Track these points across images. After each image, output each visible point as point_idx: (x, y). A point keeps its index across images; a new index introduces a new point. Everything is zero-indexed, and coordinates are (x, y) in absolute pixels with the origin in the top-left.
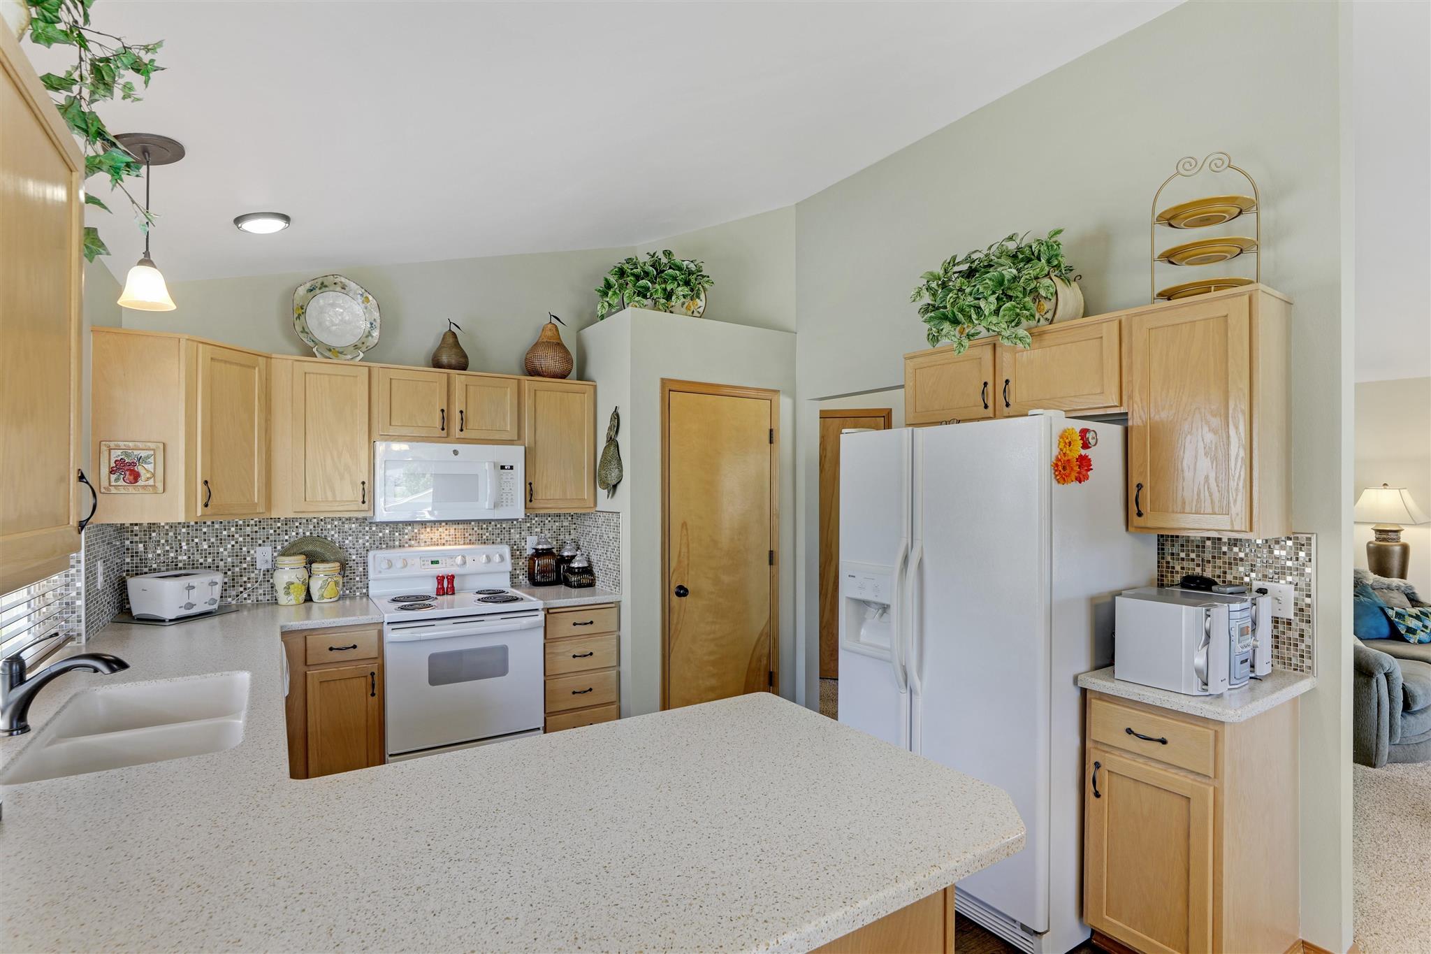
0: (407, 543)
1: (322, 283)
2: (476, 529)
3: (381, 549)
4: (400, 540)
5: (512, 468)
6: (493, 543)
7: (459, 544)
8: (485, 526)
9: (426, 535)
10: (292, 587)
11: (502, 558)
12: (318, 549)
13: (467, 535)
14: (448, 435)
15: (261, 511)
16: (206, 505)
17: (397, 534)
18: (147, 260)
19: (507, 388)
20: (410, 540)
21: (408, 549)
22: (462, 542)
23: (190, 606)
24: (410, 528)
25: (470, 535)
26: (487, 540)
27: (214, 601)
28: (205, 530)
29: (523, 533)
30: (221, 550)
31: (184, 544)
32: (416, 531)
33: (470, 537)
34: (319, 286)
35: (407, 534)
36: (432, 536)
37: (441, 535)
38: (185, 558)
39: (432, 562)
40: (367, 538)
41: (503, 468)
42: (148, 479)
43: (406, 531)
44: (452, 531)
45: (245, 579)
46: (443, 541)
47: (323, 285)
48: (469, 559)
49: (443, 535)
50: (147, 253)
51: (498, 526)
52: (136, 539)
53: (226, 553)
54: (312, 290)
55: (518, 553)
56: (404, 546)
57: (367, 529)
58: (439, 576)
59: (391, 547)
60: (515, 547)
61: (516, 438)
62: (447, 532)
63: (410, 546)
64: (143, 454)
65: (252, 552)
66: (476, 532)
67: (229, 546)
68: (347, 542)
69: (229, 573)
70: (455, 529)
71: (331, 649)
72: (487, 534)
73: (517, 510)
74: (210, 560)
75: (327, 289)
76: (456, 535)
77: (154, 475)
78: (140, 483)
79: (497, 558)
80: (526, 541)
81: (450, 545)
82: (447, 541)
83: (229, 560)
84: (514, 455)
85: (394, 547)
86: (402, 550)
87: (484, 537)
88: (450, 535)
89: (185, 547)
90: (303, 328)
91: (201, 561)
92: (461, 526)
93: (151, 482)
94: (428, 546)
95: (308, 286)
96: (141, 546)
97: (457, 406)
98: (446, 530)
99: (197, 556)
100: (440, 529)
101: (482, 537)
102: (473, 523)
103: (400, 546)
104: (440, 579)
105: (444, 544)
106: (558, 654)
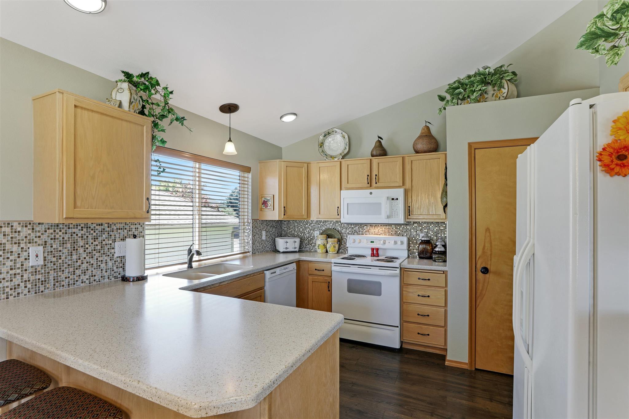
0: (365, 233)
1: (328, 132)
2: (394, 229)
3: (355, 235)
4: (362, 232)
5: (397, 199)
6: (402, 236)
7: (386, 235)
8: (398, 227)
9: (373, 230)
10: (320, 246)
11: (402, 243)
12: (332, 233)
13: (390, 231)
14: (371, 186)
15: (305, 218)
16: (284, 215)
17: (361, 229)
18: (230, 140)
19: (397, 162)
20: (366, 232)
21: (364, 236)
22: (388, 234)
23: (287, 248)
24: (366, 227)
25: (391, 231)
26: (400, 234)
27: (295, 248)
28: (301, 224)
29: (418, 232)
30: (306, 231)
31: (296, 229)
32: (368, 228)
33: (392, 232)
34: (327, 134)
35: (365, 229)
36: (375, 230)
37: (378, 231)
38: (296, 233)
39: (371, 242)
40: (350, 230)
41: (393, 199)
42: (270, 206)
43: (364, 228)
44: (384, 229)
45: (312, 242)
46: (380, 233)
47: (329, 133)
48: (387, 242)
49: (380, 231)
50: (230, 138)
51: (405, 228)
52: (285, 226)
53: (307, 233)
54: (325, 136)
55: (415, 241)
56: (363, 234)
57: (350, 226)
58: (372, 248)
59: (358, 234)
60: (414, 238)
61: (402, 185)
62: (381, 229)
63: (366, 234)
64: (269, 198)
65: (314, 233)
66: (394, 230)
67: (308, 230)
68: (343, 231)
69: (308, 239)
70: (385, 228)
71: (316, 269)
72: (400, 231)
73: (400, 219)
74: (302, 235)
75: (331, 134)
76: (385, 231)
78: (268, 207)
79: (399, 243)
80: (419, 236)
81: (382, 235)
82: (381, 233)
83: (308, 235)
84: (399, 193)
85: (360, 234)
86: (363, 235)
87: (398, 233)
88: (382, 231)
89: (296, 230)
90: (323, 151)
91: (300, 235)
92: (387, 227)
94: (373, 235)
95: (323, 135)
96: (286, 228)
97: (375, 172)
98: (381, 228)
99: (299, 233)
100: (378, 228)
101: (397, 233)
102: (393, 226)
103: (362, 234)
104: (373, 249)
105: (380, 235)
106: (409, 292)
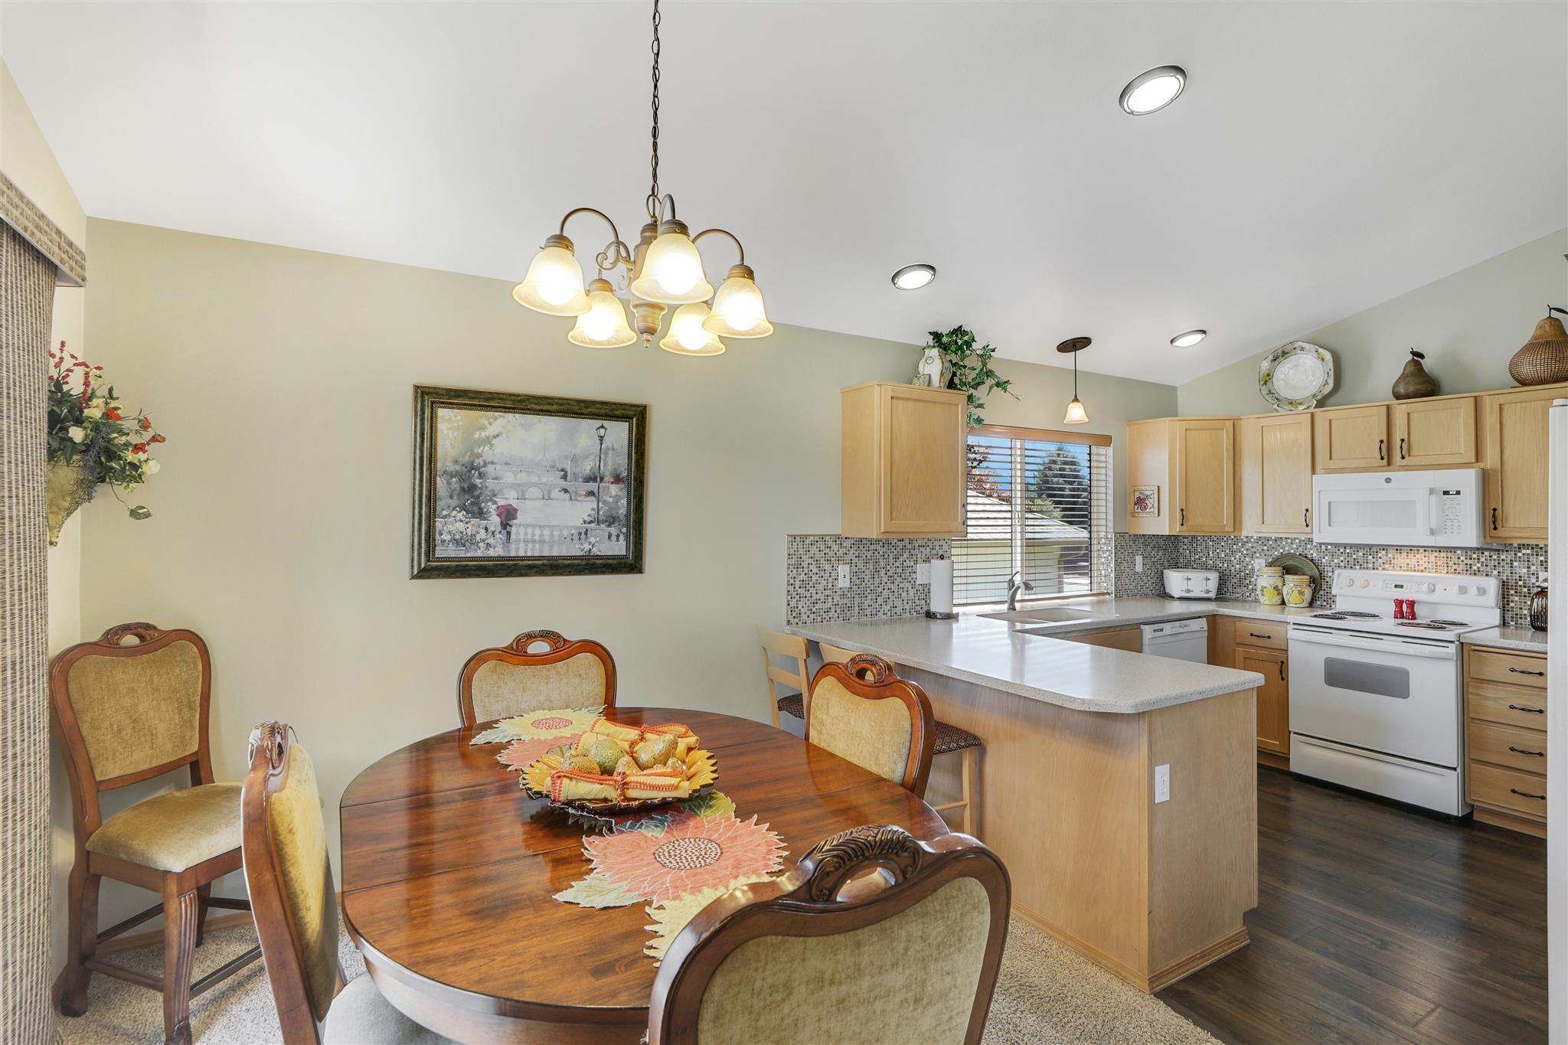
0: (1380, 566)
1: (1283, 352)
2: (1463, 558)
3: (1355, 569)
4: (1374, 563)
5: (1458, 493)
6: (1487, 575)
7: (1440, 573)
8: (1475, 556)
9: (1401, 559)
10: (1265, 590)
11: (1483, 591)
12: (1297, 564)
13: (1451, 564)
14: (1389, 464)
15: (1231, 530)
16: (1182, 525)
17: (1370, 557)
20: (1384, 563)
21: (1380, 572)
22: (1445, 571)
23: (1188, 591)
24: (1384, 552)
25: (1455, 564)
26: (1479, 571)
27: (1208, 591)
28: (1223, 544)
29: (1533, 568)
30: (1233, 559)
31: (1211, 553)
32: (1390, 555)
33: (1455, 567)
34: (1281, 355)
35: (1380, 558)
36: (1408, 561)
37: (1418, 562)
38: (1211, 562)
39: (1396, 586)
40: (1342, 558)
41: (1446, 493)
42: (1151, 508)
43: (1380, 555)
44: (1432, 558)
45: (1247, 582)
46: (1422, 568)
47: (1284, 353)
48: (1439, 588)
49: (1421, 562)
51: (1495, 557)
52: (1186, 547)
53: (1235, 561)
54: (1275, 359)
55: (1525, 590)
56: (1377, 569)
57: (1342, 550)
58: (1397, 600)
59: (1364, 568)
60: (1521, 583)
61: (1473, 460)
62: (1426, 559)
63: (1384, 569)
64: (1148, 493)
65: (1252, 562)
66: (1462, 561)
67: (1238, 557)
68: (1324, 560)
69: (1238, 576)
70: (1436, 557)
71: (1251, 635)
72: (1479, 565)
73: (1467, 538)
74: (1226, 565)
75: (1289, 355)
76: (1436, 563)
77: (1153, 506)
78: (1149, 510)
79: (1473, 591)
81: (1429, 572)
82: (1425, 568)
83: (1238, 566)
84: (1467, 480)
85: (1367, 568)
87: (1475, 568)
88: (1429, 563)
89: (1211, 555)
90: (1268, 391)
91: (1221, 565)
92: (1443, 554)
93: (1152, 510)
94: (1404, 570)
95: (1271, 357)
96: (1188, 552)
97: (1400, 434)
99: (1218, 562)
100: (1418, 556)
101: (1471, 568)
102: (1459, 552)
103: (1374, 569)
104: (1399, 603)
105: (1422, 571)
106: (1487, 699)
